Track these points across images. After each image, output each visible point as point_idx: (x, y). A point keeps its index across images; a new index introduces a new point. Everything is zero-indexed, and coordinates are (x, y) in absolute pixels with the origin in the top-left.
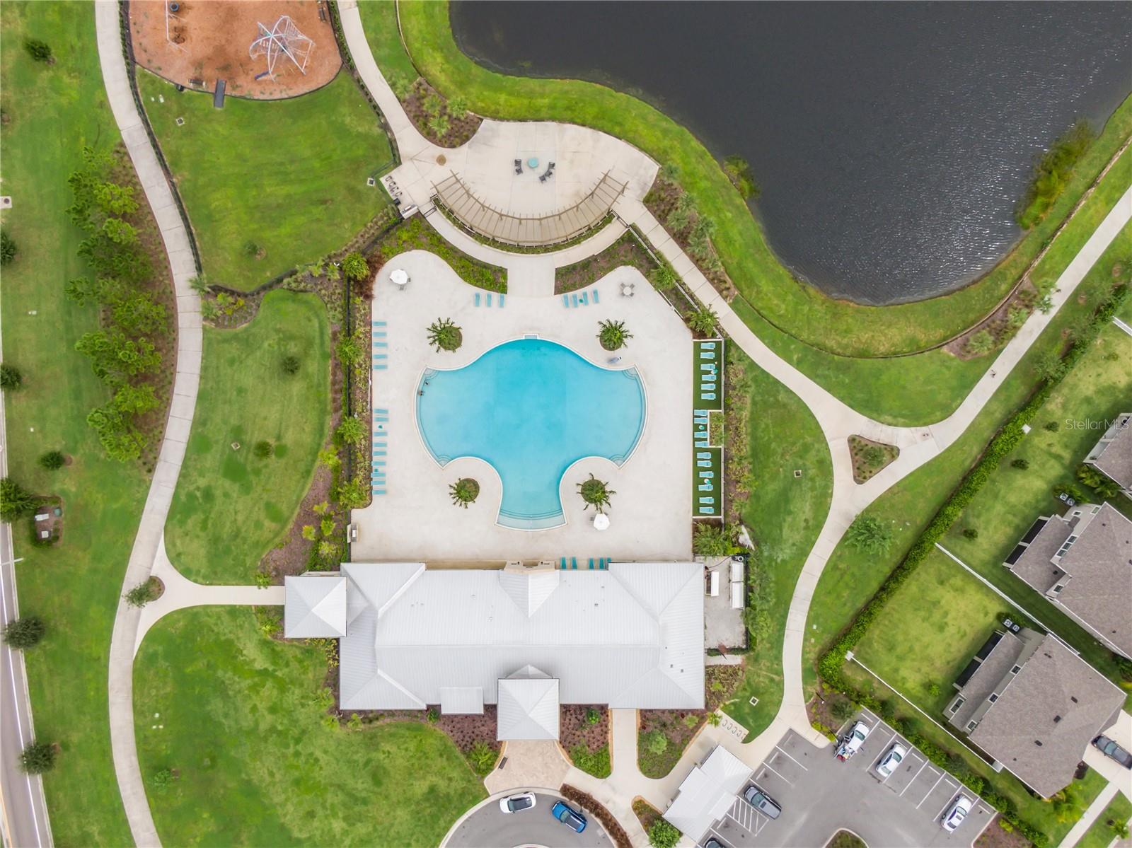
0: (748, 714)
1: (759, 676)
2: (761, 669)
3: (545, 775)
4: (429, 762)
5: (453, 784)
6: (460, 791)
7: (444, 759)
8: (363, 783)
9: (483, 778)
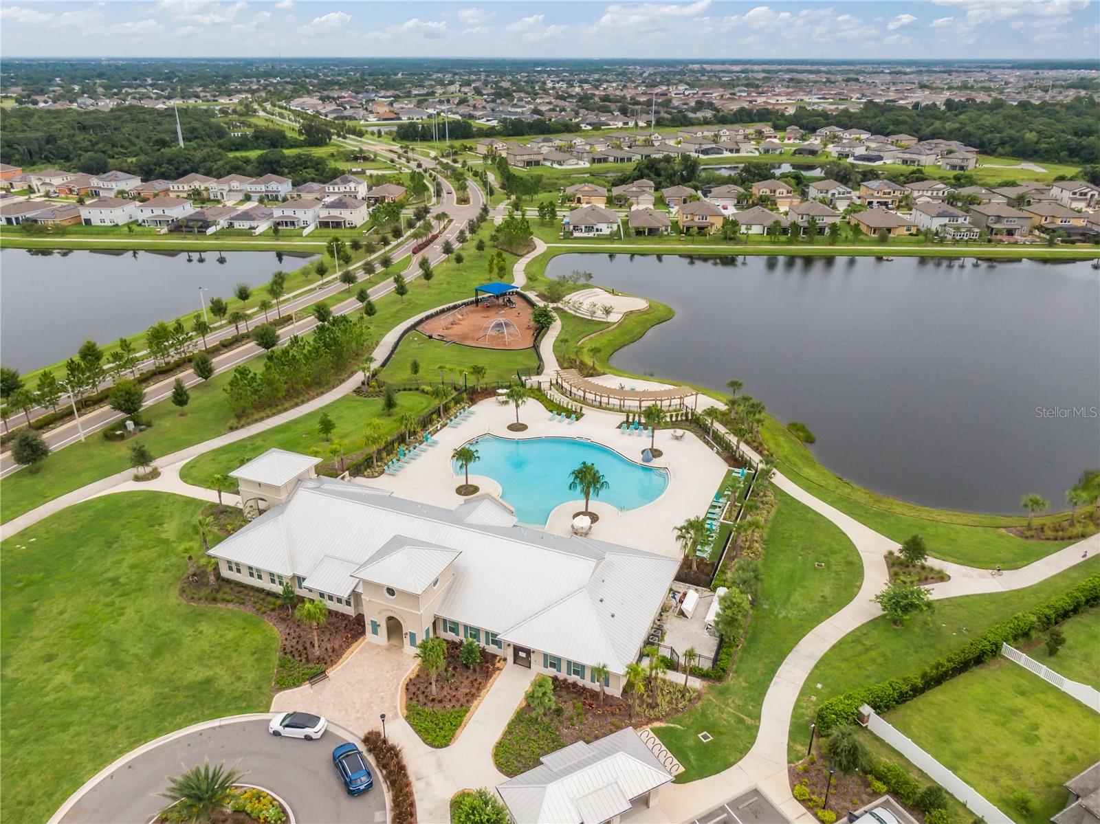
0: (691, 749)
1: (721, 711)
2: (727, 705)
3: (359, 715)
4: (234, 654)
5: (240, 684)
6: (237, 694)
7: (252, 658)
8: (141, 648)
9: (281, 689)
